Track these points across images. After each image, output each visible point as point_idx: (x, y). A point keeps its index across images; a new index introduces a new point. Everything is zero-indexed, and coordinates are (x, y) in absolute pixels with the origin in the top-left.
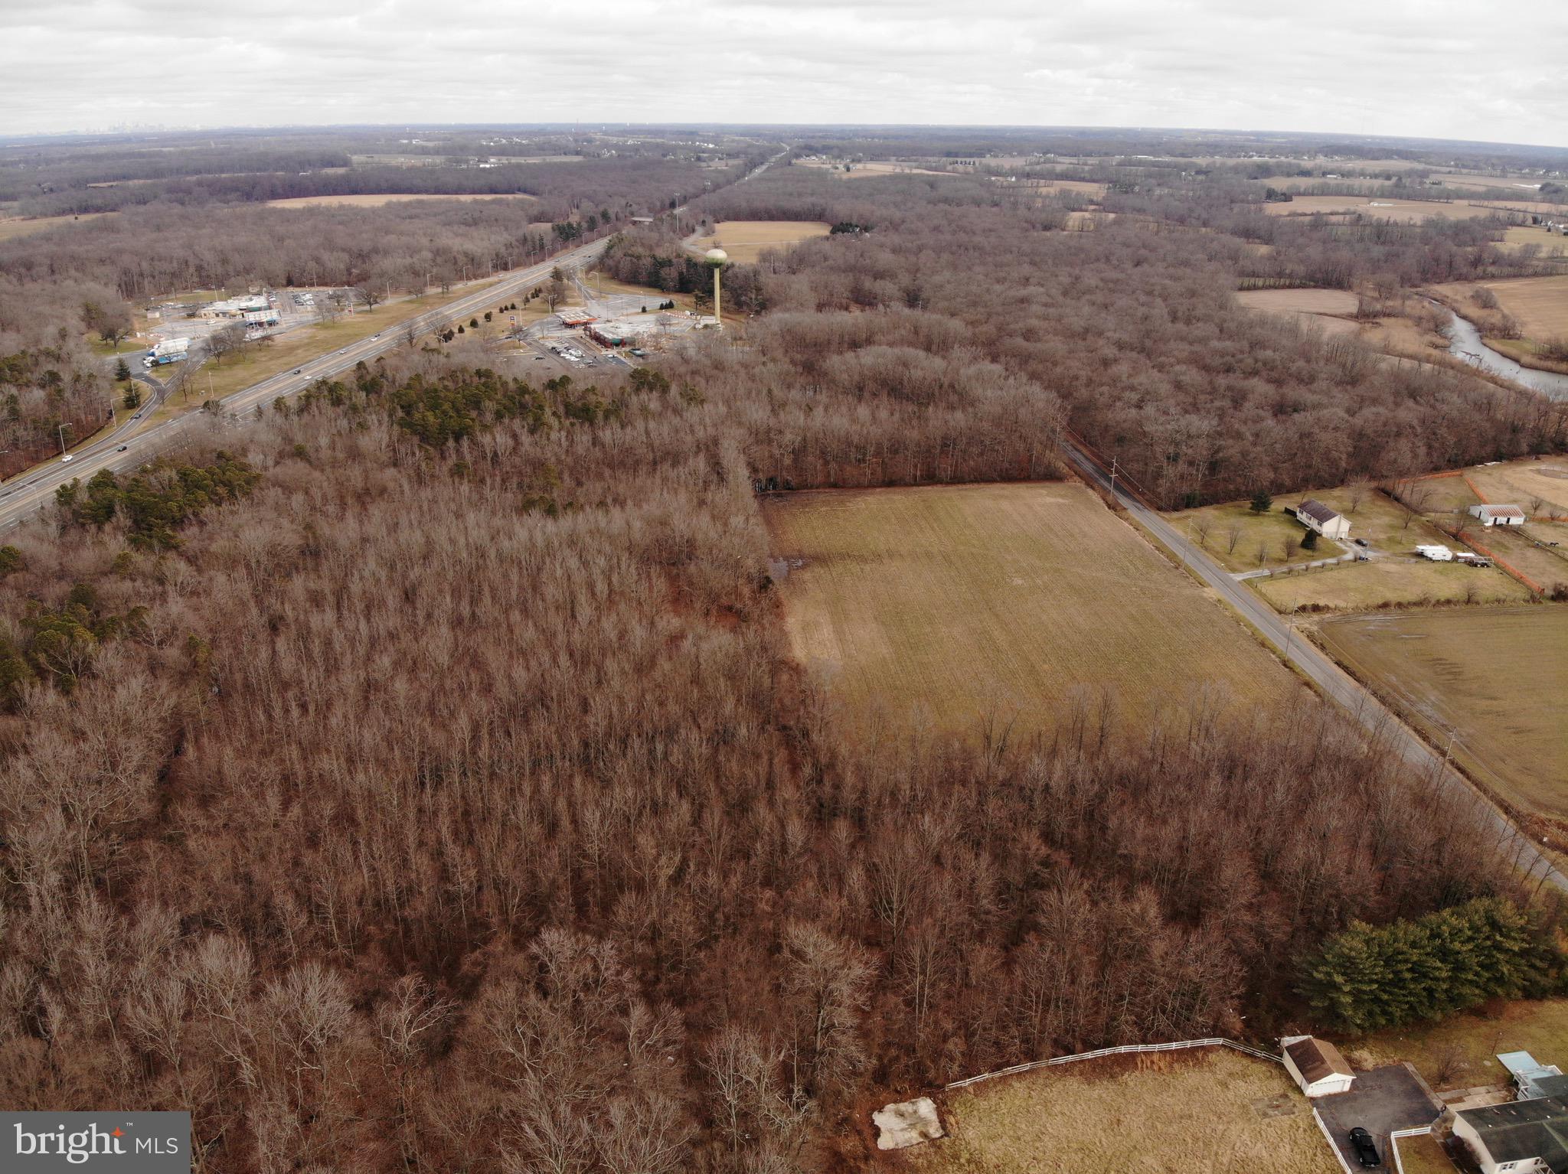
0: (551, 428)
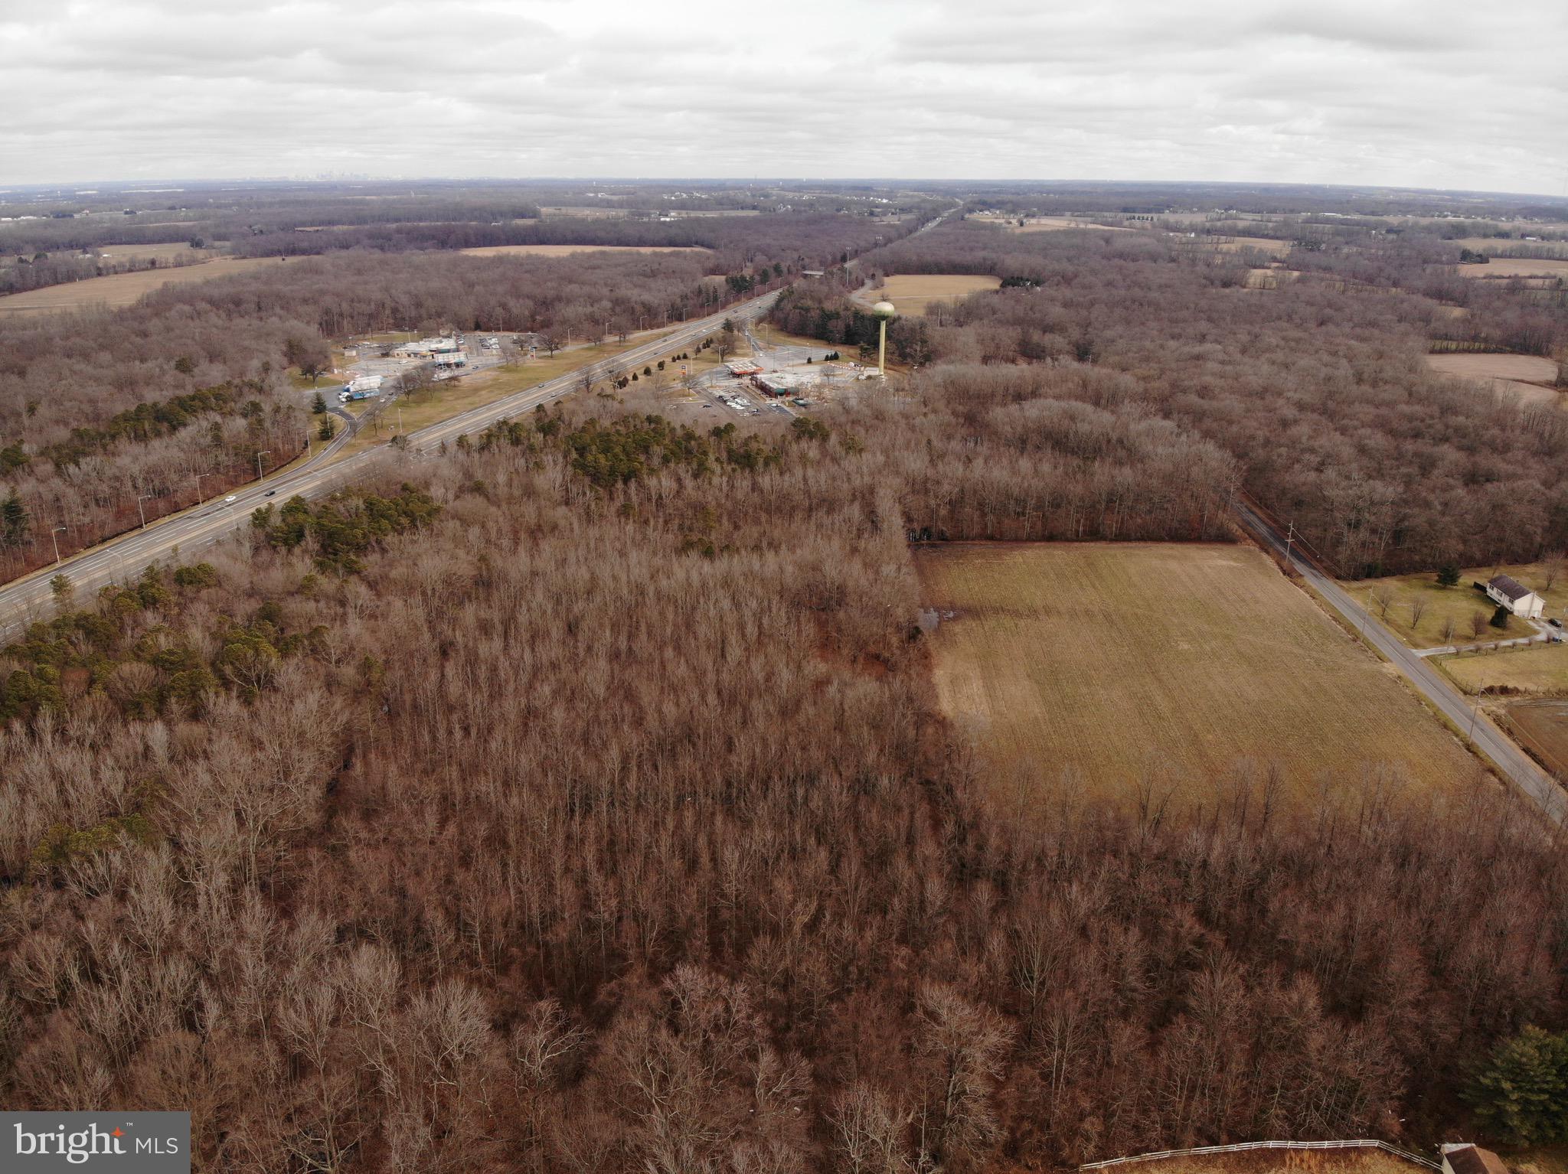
0: (713, 472)
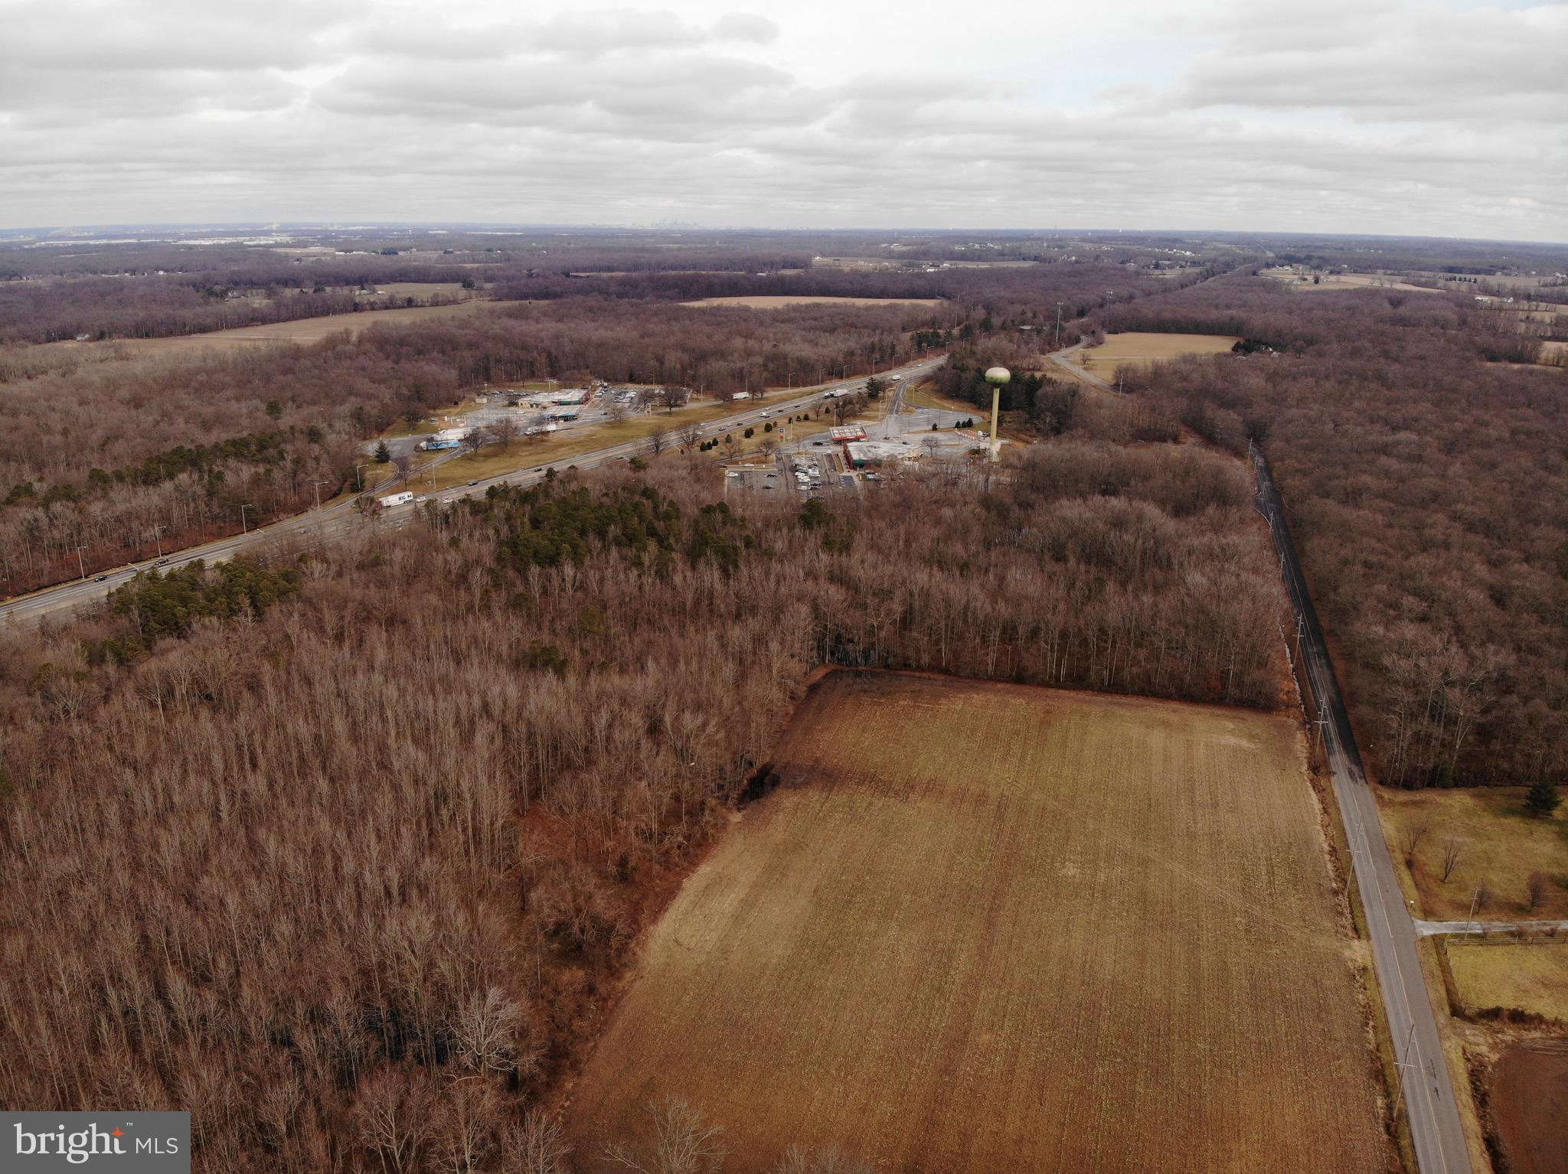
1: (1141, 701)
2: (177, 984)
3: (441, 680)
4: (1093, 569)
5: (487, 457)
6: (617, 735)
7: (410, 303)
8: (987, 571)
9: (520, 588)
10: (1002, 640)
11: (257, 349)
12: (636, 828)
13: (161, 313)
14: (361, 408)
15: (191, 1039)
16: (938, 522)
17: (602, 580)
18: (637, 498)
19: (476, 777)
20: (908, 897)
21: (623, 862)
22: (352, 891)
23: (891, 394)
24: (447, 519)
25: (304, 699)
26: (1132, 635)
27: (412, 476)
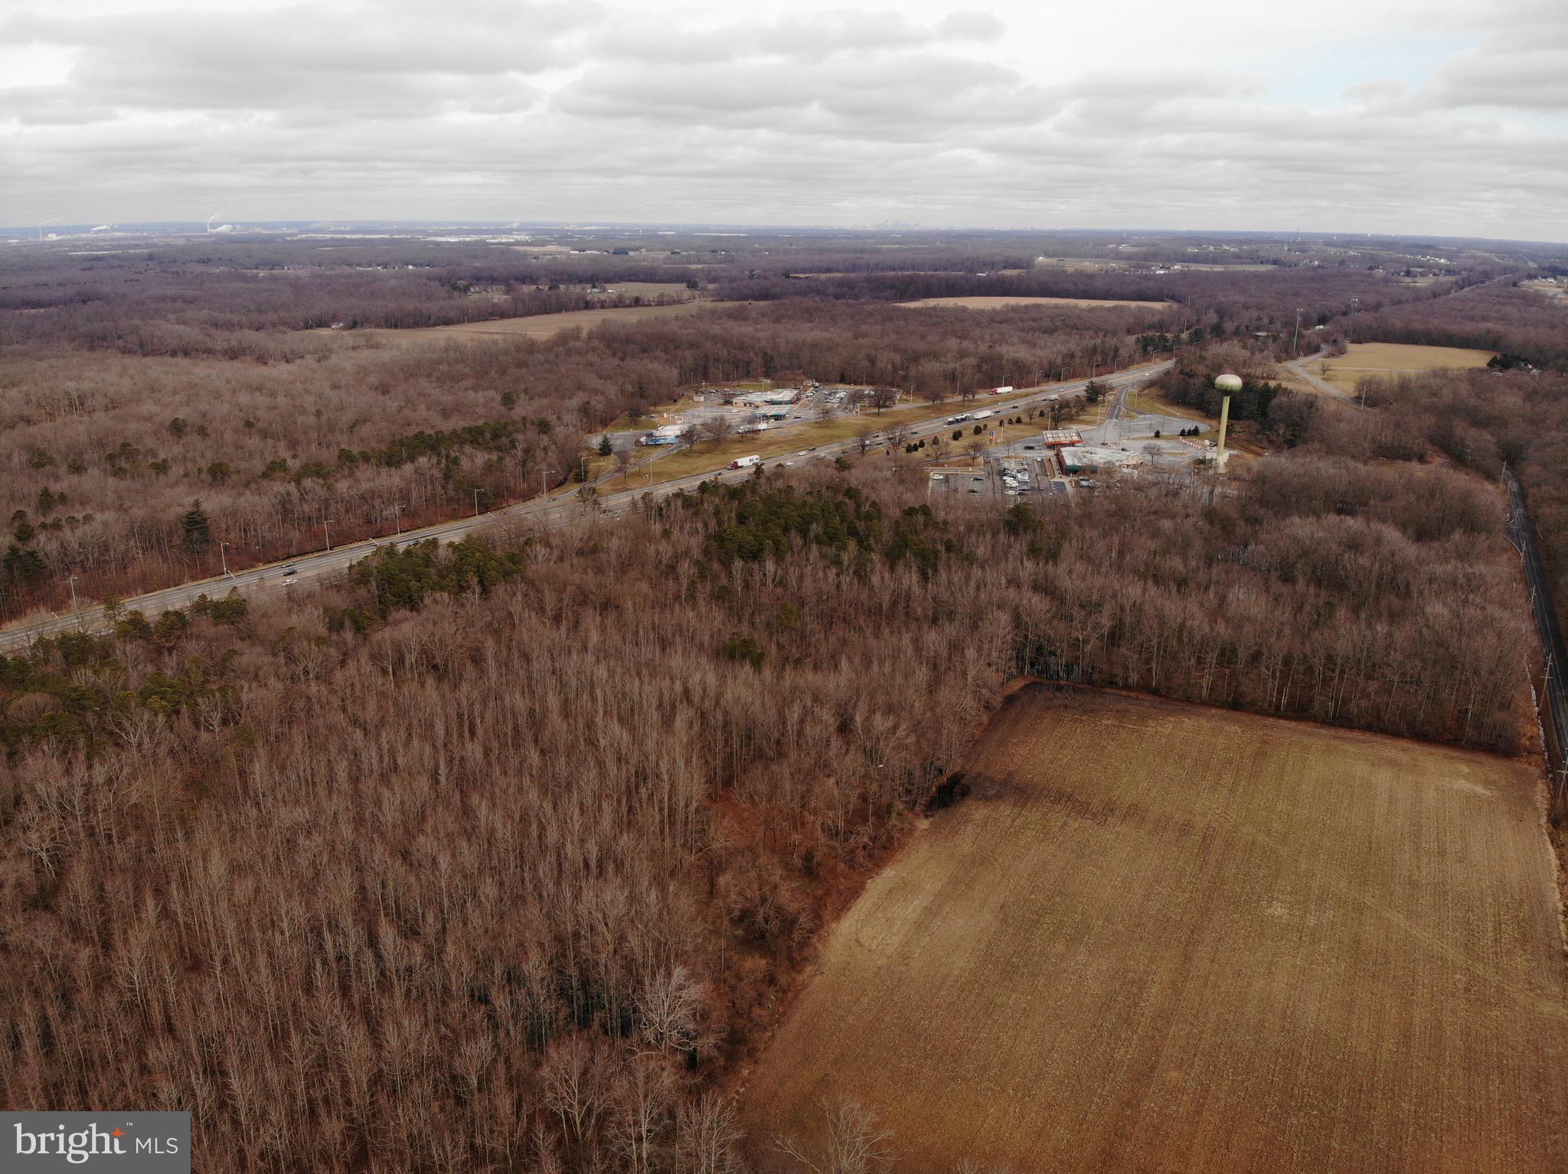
1: (1368, 736)
2: (388, 935)
3: (647, 664)
4: (1323, 593)
5: (701, 453)
6: (808, 729)
7: (637, 302)
8: (1207, 588)
9: (723, 581)
10: (1220, 663)
11: (495, 342)
12: (823, 824)
13: (410, 305)
14: (588, 403)
15: (397, 989)
16: (1156, 534)
17: (801, 577)
18: (840, 498)
19: (675, 760)
20: (1100, 923)
21: (808, 857)
22: (553, 859)
23: (1111, 398)
24: (661, 512)
25: (522, 673)
26: (1362, 666)
27: (631, 470)
